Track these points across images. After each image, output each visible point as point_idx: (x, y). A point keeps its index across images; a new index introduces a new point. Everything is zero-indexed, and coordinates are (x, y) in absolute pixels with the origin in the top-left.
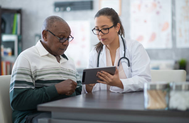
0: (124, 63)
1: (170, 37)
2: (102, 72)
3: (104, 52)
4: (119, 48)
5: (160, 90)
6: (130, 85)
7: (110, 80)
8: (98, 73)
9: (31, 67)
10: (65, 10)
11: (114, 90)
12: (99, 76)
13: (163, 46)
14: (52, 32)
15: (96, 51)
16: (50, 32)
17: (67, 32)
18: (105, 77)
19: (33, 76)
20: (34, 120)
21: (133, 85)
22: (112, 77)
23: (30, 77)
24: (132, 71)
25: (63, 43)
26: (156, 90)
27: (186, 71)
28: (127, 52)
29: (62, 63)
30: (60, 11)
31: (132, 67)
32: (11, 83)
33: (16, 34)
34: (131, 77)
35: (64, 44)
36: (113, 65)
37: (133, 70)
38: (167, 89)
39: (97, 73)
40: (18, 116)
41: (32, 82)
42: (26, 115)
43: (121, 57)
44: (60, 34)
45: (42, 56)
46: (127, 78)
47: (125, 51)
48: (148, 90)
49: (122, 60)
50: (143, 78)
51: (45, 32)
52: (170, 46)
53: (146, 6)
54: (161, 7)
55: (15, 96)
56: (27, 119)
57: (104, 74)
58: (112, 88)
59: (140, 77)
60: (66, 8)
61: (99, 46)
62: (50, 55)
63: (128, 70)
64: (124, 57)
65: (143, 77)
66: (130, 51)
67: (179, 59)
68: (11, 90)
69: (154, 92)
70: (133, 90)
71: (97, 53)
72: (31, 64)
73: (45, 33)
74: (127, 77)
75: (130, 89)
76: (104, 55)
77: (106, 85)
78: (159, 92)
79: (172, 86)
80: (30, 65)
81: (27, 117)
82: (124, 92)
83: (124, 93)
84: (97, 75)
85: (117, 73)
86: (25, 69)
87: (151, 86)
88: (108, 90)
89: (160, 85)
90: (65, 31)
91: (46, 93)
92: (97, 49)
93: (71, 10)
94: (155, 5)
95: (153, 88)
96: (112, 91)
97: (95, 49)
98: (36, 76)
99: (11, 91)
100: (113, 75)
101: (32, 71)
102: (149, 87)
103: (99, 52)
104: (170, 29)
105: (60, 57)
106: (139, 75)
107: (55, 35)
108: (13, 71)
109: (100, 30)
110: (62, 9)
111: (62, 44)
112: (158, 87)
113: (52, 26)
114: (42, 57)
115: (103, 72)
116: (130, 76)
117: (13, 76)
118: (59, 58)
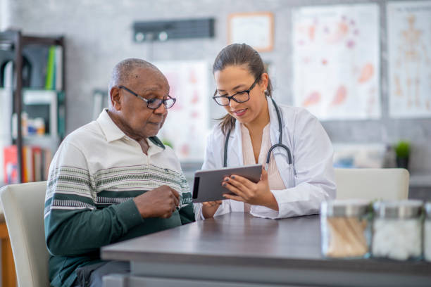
0: (280, 156)
1: (377, 96)
2: (233, 178)
3: (236, 133)
4: (268, 125)
5: (353, 216)
6: (291, 203)
7: (251, 194)
8: (226, 179)
9: (89, 165)
10: (156, 38)
11: (259, 213)
12: (228, 186)
13: (362, 115)
14: (131, 89)
15: (221, 133)
16: (126, 89)
17: (161, 87)
18: (240, 186)
19: (94, 184)
20: (95, 276)
21: (298, 202)
22: (254, 186)
23: (86, 187)
24: (295, 174)
25: (155, 109)
26: (345, 217)
27: (409, 171)
28: (285, 134)
29: (152, 156)
30: (144, 40)
31: (295, 165)
32: (46, 199)
33: (54, 88)
34: (294, 186)
35: (157, 111)
36: (257, 162)
37: (298, 171)
38: (369, 215)
39: (223, 178)
40: (61, 268)
41: (90, 196)
42: (78, 265)
43: (273, 144)
44: (148, 93)
45: (112, 142)
46: (286, 188)
47: (281, 130)
48: (328, 218)
49: (276, 151)
50: (319, 189)
51: (115, 90)
52: (376, 113)
53: (326, 30)
54: (356, 32)
55: (54, 226)
56: (79, 273)
57: (237, 180)
58: (254, 210)
59: (312, 185)
60: (158, 34)
61: (228, 122)
62: (128, 138)
63: (288, 171)
64: (280, 145)
65: (319, 185)
66: (291, 131)
67: (396, 140)
68: (47, 214)
69: (341, 222)
70: (299, 212)
71: (223, 136)
72: (88, 160)
73: (116, 94)
74: (287, 185)
75: (291, 212)
76: (237, 139)
77: (242, 204)
78: (353, 222)
79: (379, 211)
80: (86, 160)
81: (78, 269)
82: (279, 217)
83: (280, 219)
84: (224, 183)
85: (266, 177)
86: (76, 170)
87: (336, 209)
88: (247, 214)
89: (354, 207)
90: (157, 84)
91: (117, 219)
92: (223, 126)
93: (169, 38)
94: (344, 29)
95: (339, 213)
96: (254, 215)
97: (218, 128)
98: (99, 184)
99: (47, 217)
100: (256, 182)
101: (91, 174)
102: (331, 212)
103: (227, 133)
104: (375, 78)
105: (147, 143)
106: (310, 181)
107: (136, 95)
108: (50, 172)
109: (230, 95)
110: (150, 36)
111: (154, 112)
112: (349, 212)
113: (130, 76)
114: (110, 145)
115: (236, 176)
116: (293, 184)
117: (51, 184)
118: (146, 145)
